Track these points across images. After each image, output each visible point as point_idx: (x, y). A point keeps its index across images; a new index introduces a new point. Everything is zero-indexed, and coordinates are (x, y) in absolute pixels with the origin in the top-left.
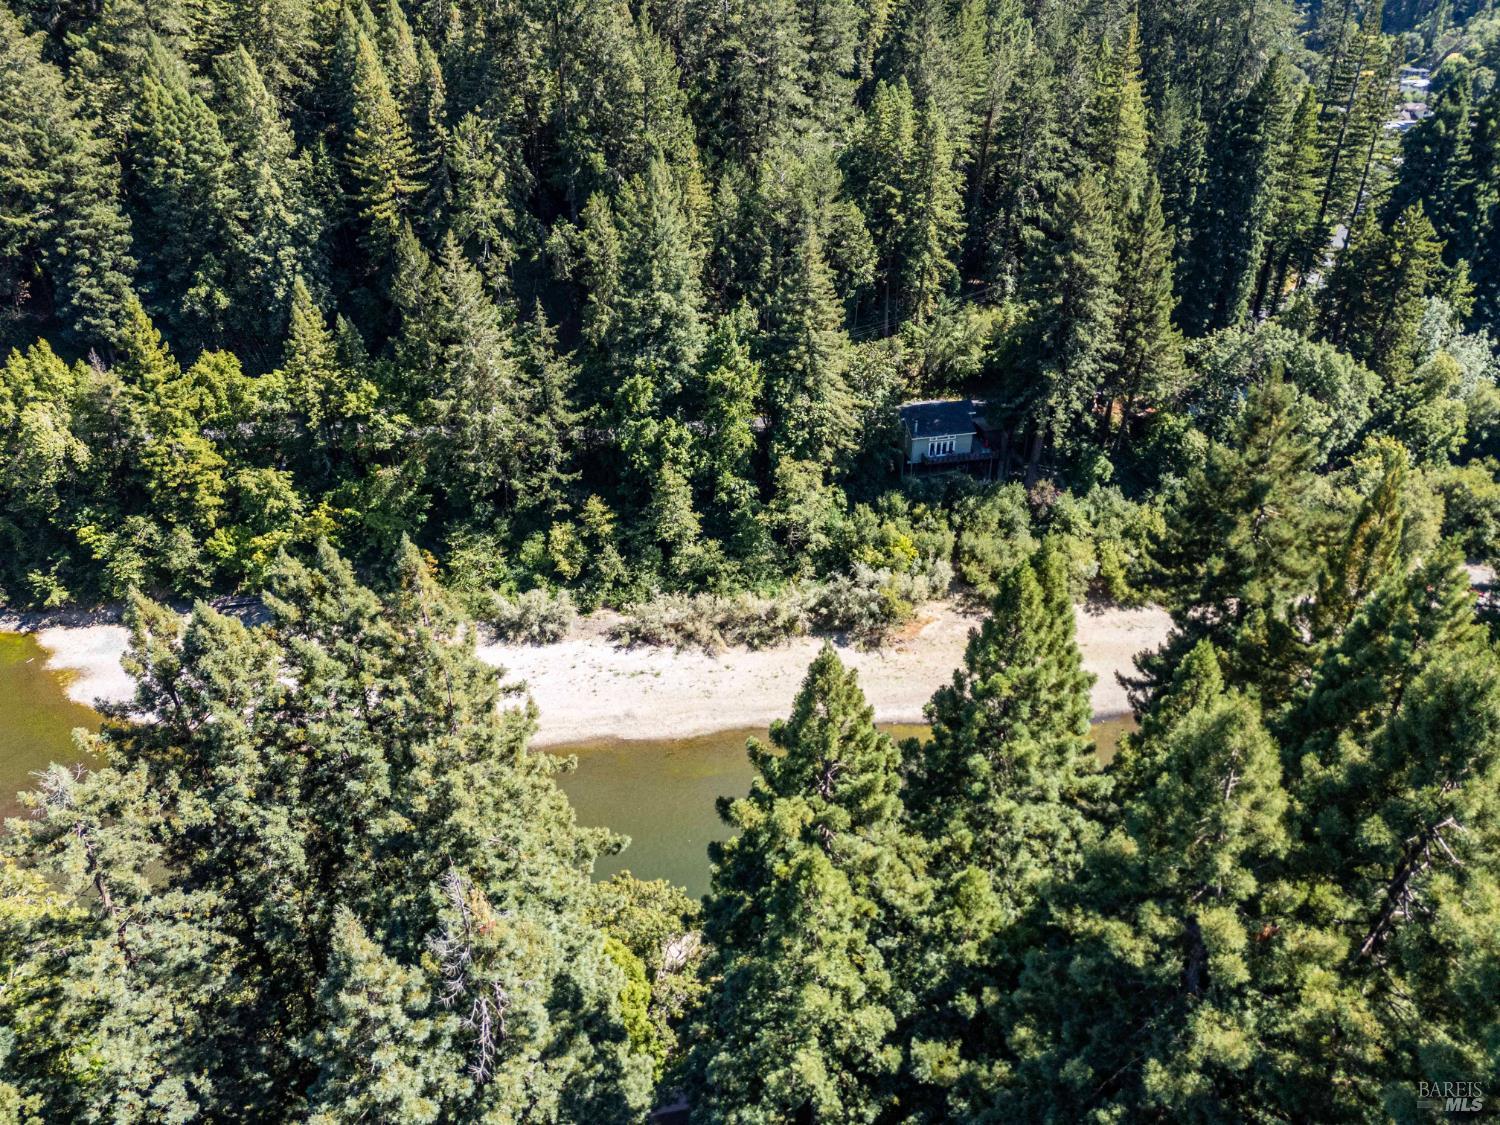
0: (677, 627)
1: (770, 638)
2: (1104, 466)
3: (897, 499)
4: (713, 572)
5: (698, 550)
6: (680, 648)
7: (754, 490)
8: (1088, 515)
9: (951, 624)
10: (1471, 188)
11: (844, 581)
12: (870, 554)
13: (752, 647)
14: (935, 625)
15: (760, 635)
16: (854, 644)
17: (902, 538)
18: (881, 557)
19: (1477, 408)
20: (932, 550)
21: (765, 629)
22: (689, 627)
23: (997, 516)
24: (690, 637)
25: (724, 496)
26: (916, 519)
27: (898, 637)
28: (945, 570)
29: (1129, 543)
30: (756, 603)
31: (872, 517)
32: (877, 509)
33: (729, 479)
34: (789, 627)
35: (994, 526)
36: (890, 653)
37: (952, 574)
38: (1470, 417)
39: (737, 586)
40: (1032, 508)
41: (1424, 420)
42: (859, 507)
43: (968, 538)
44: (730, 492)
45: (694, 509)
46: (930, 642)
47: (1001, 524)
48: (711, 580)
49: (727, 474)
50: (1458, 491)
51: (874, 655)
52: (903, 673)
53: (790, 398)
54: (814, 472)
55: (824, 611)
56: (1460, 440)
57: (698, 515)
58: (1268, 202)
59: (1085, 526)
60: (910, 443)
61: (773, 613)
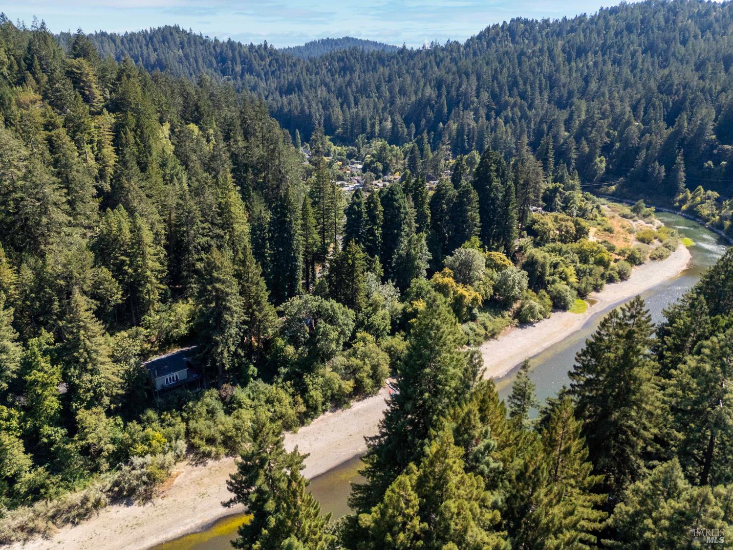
0: (22, 528)
1: (85, 515)
2: (253, 370)
3: (151, 413)
4: (43, 486)
5: (32, 475)
6: (25, 540)
7: (63, 431)
8: (249, 395)
9: (190, 473)
10: (372, 229)
11: (126, 468)
12: (140, 448)
13: (75, 524)
14: (181, 475)
15: (78, 515)
16: (137, 502)
17: (157, 434)
18: (146, 448)
19: (393, 312)
20: (173, 436)
21: (82, 511)
22: (31, 525)
23: (205, 408)
24: (32, 531)
25: (45, 440)
26: (162, 421)
27: (161, 490)
28: (182, 445)
29: (269, 406)
30: (74, 497)
31: (138, 427)
32: (140, 422)
33: (47, 429)
34: (97, 504)
35: (204, 413)
36: (158, 501)
37: (186, 446)
38: (392, 316)
39: (61, 489)
40: (222, 399)
41: (375, 322)
42: (130, 424)
43: (192, 424)
44: (48, 436)
45: (26, 453)
46: (180, 487)
47: (208, 412)
48: (42, 491)
49: (46, 427)
50: (392, 349)
51: (149, 504)
52: (166, 510)
53: (79, 377)
54: (100, 413)
55: (116, 489)
56: (389, 327)
57: (30, 455)
58: (299, 243)
59: (248, 402)
60: (155, 381)
61: (86, 499)
